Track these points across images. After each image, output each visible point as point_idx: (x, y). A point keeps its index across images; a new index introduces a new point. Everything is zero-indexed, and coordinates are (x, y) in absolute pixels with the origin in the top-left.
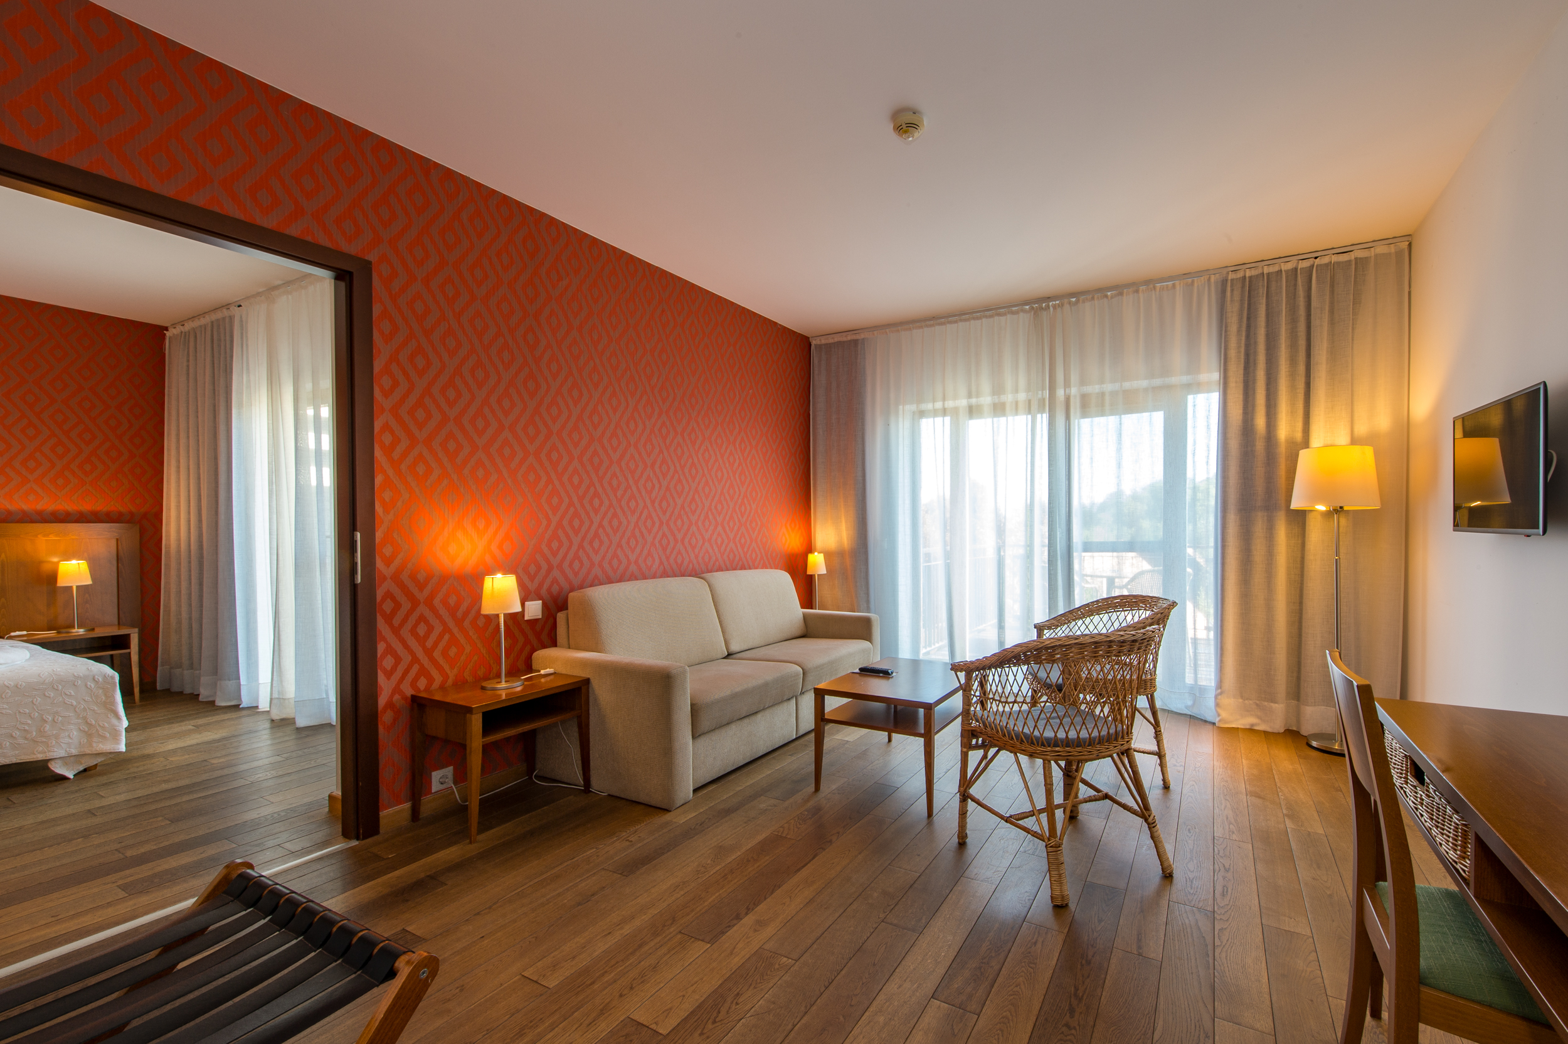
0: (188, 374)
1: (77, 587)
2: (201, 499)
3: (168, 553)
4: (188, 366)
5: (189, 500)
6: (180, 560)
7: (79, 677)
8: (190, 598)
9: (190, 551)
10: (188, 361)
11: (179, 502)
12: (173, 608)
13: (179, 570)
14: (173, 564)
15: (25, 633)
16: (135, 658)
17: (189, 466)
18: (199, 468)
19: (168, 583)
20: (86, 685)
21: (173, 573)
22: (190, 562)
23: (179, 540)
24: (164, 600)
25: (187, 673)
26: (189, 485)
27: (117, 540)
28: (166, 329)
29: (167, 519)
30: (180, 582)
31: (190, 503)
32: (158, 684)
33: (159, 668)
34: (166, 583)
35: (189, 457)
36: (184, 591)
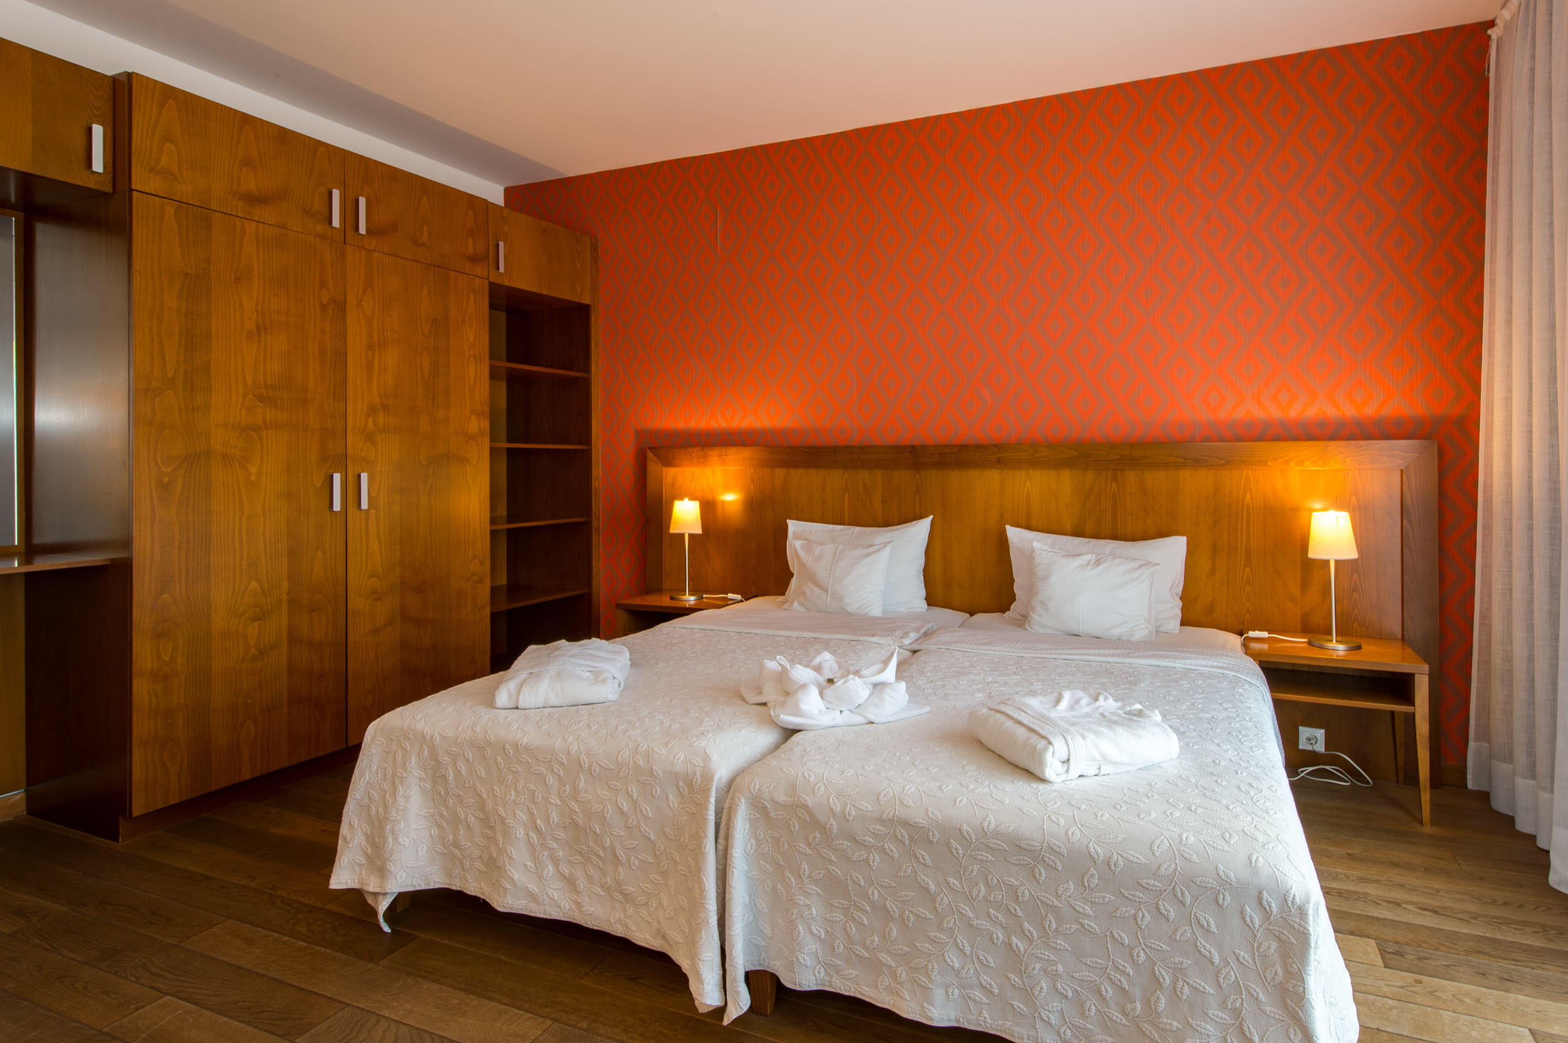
0: (1532, 89)
1: (1337, 562)
2: (1555, 377)
3: (1488, 501)
4: (1532, 70)
5: (1531, 384)
6: (1511, 519)
7: (1225, 882)
8: (1530, 612)
9: (1530, 489)
10: (1533, 57)
11: (1509, 390)
12: (1497, 626)
13: (1508, 543)
14: (1498, 530)
15: (1265, 634)
16: (1422, 727)
17: (1530, 303)
18: (1552, 302)
19: (1487, 566)
20: (1242, 913)
21: (1498, 547)
22: (1530, 528)
23: (1508, 475)
24: (1481, 603)
25: (1523, 784)
26: (1530, 346)
27: (1402, 471)
28: (1491, 24)
29: (1486, 430)
30: (1510, 570)
31: (1531, 390)
32: (1469, 777)
33: (1472, 744)
34: (1484, 565)
35: (1530, 281)
36: (1518, 595)
